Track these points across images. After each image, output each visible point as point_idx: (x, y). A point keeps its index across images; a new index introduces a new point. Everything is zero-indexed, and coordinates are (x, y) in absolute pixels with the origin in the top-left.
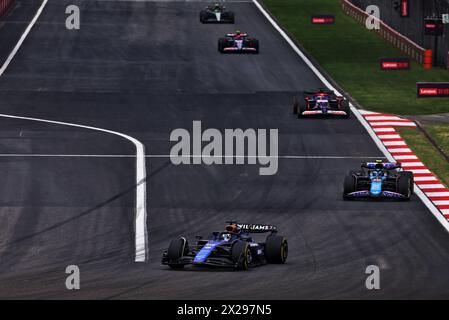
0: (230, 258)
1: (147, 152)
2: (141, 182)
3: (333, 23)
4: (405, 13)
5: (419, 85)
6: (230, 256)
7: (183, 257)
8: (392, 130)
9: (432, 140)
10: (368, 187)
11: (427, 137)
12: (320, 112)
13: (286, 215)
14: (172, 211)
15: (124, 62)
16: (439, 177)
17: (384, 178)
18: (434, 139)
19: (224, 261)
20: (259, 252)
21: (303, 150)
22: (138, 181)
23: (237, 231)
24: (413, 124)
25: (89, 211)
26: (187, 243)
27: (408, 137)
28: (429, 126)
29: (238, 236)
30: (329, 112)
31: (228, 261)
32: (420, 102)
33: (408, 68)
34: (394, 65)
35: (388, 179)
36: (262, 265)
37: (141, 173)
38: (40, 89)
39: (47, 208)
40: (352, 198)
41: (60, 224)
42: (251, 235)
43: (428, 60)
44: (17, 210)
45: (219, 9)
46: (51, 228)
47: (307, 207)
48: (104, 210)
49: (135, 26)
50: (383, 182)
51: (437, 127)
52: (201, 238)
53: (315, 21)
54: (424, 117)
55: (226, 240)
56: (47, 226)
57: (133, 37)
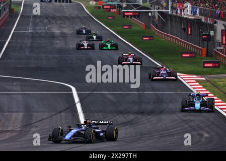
0: (84, 137)
1: (77, 90)
2: (78, 103)
3: (153, 40)
4: (189, 33)
5: (204, 62)
6: (84, 136)
7: (59, 137)
8: (195, 81)
9: (214, 85)
10: (194, 105)
11: (212, 84)
12: (163, 78)
13: (152, 116)
14: (96, 114)
15: (57, 56)
16: (222, 100)
17: (201, 101)
18: (216, 85)
19: (80, 139)
20: (101, 134)
21: (153, 90)
22: (76, 102)
23: (90, 123)
24: (204, 79)
25: (56, 114)
26: (62, 129)
27: (203, 84)
28: (212, 80)
29: (90, 126)
30: (167, 77)
31: (83, 139)
32: (205, 70)
33: (195, 57)
34: (188, 55)
35: (203, 101)
36: (103, 141)
37: (77, 99)
38: (19, 66)
39: (35, 113)
40: (185, 111)
41: (43, 119)
42: (98, 126)
43: (204, 53)
44: (21, 114)
45: (95, 34)
46: (39, 121)
47: (161, 112)
48: (63, 114)
49: (58, 42)
50: (201, 103)
51: (216, 80)
52: (70, 127)
53: (144, 39)
54: (209, 76)
55: (83, 128)
56: (37, 120)
57: (58, 46)
